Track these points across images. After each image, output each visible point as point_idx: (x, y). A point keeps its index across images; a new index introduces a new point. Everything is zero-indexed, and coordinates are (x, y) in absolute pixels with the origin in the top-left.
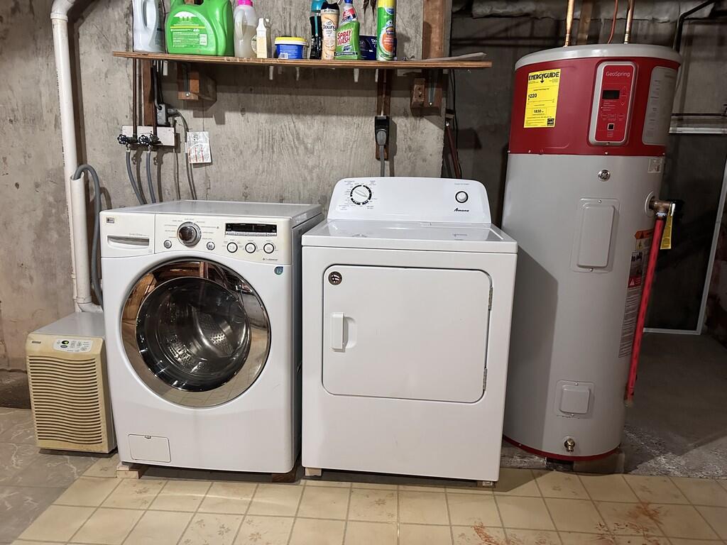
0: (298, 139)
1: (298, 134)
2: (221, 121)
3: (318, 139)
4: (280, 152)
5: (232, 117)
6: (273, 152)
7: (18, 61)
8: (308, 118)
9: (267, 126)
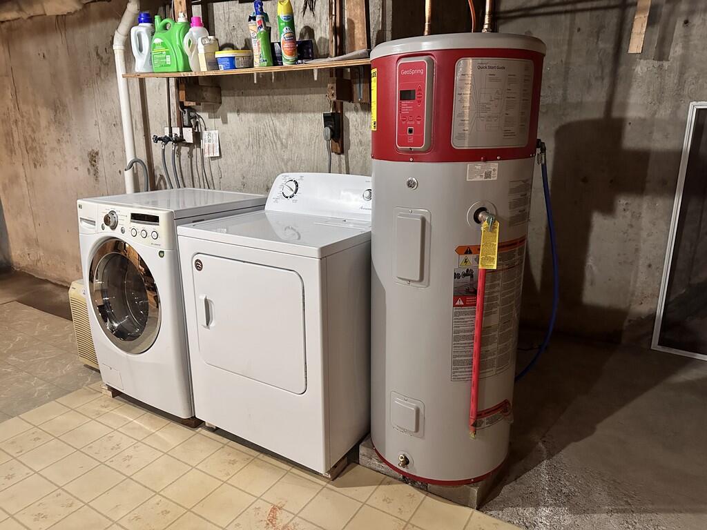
0: (276, 135)
1: (276, 131)
2: (225, 121)
3: (290, 135)
4: (264, 147)
5: (232, 117)
6: (260, 147)
8: (282, 115)
9: (254, 124)
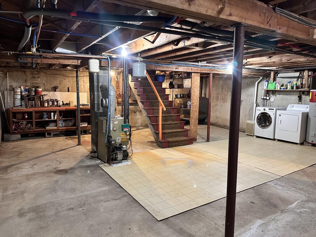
1: (287, 98)
2: (276, 96)
3: (290, 99)
4: (284, 100)
5: (277, 95)
7: (251, 88)
8: (289, 95)
9: (282, 97)
